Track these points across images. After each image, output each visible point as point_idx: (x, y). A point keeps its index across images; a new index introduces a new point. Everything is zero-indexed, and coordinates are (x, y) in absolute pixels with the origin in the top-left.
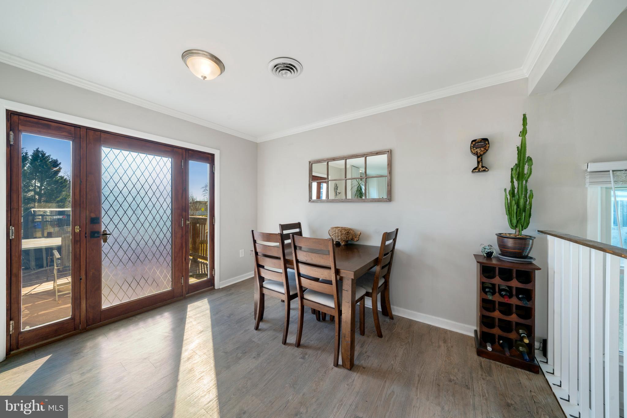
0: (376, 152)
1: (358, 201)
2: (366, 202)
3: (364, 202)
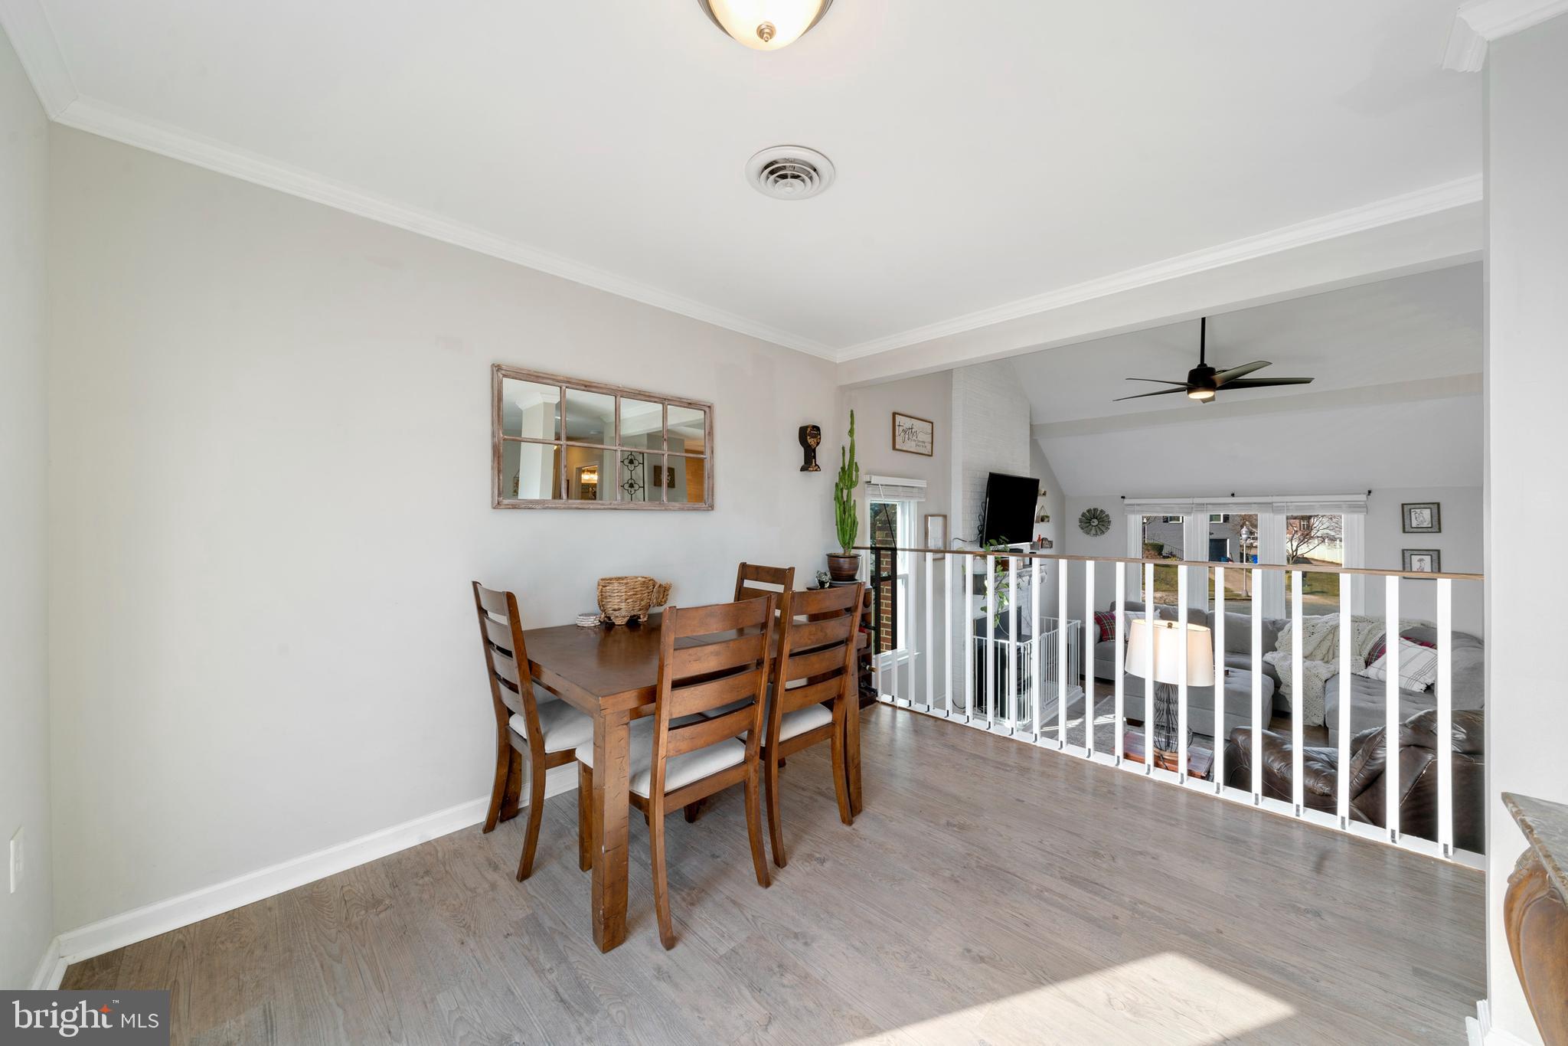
0: (689, 401)
1: (650, 508)
2: (670, 510)
3: (666, 510)
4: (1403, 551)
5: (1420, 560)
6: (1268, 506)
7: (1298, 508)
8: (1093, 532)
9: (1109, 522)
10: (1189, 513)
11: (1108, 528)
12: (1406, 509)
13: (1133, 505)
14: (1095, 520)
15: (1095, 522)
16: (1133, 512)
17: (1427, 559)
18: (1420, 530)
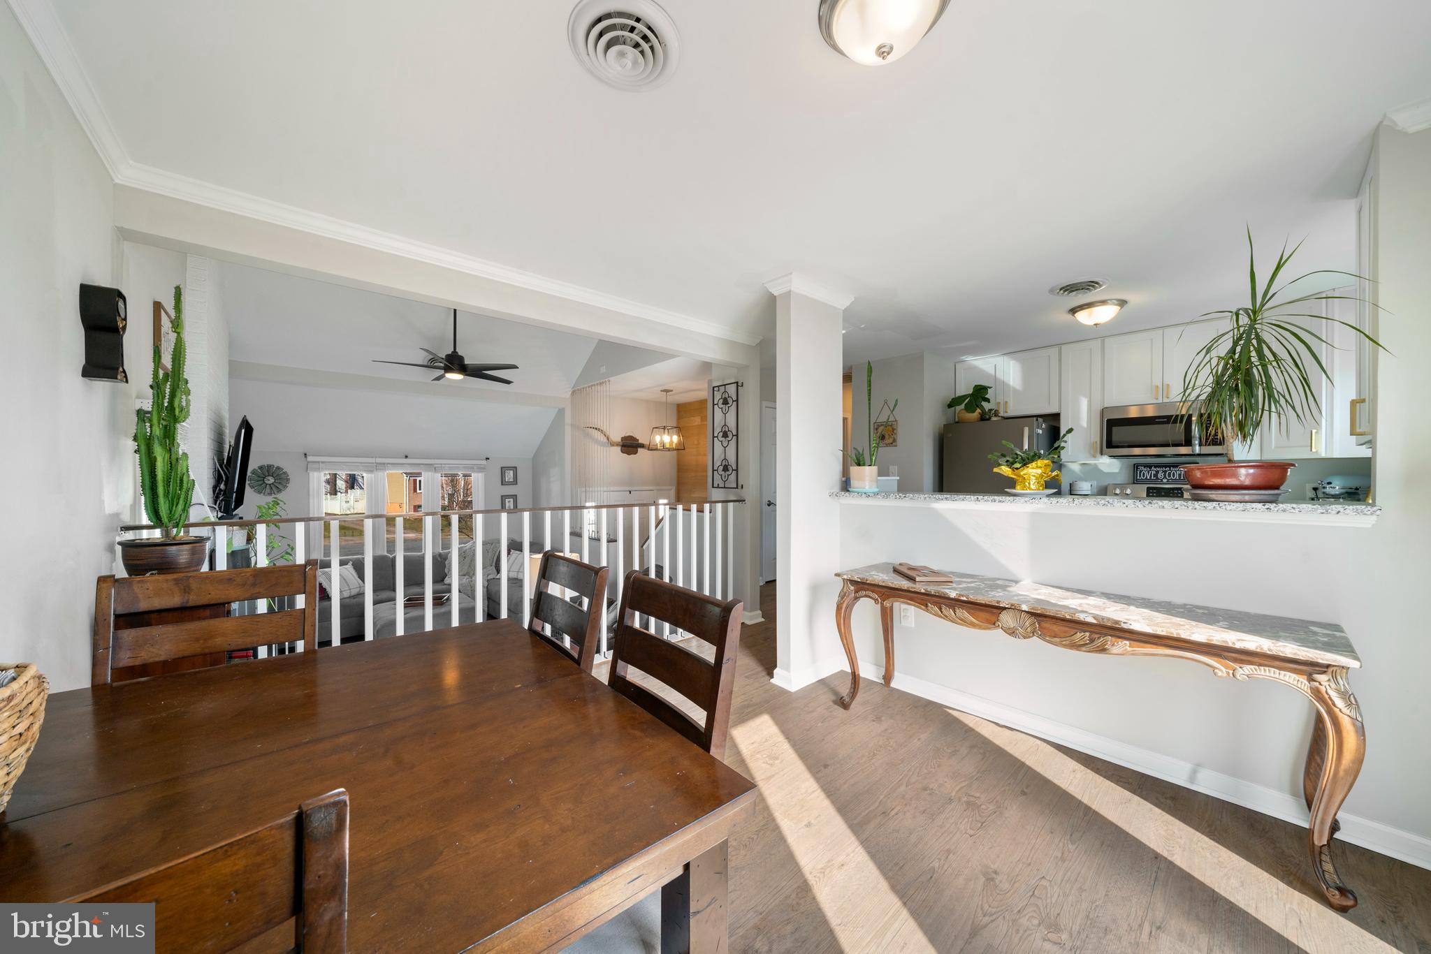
4: (502, 496)
5: (509, 502)
6: (430, 467)
7: (450, 468)
8: (268, 490)
9: (288, 480)
10: (370, 471)
11: (285, 487)
12: (503, 470)
13: (319, 462)
14: (270, 478)
15: (271, 480)
16: (318, 470)
17: (512, 500)
18: (509, 484)
